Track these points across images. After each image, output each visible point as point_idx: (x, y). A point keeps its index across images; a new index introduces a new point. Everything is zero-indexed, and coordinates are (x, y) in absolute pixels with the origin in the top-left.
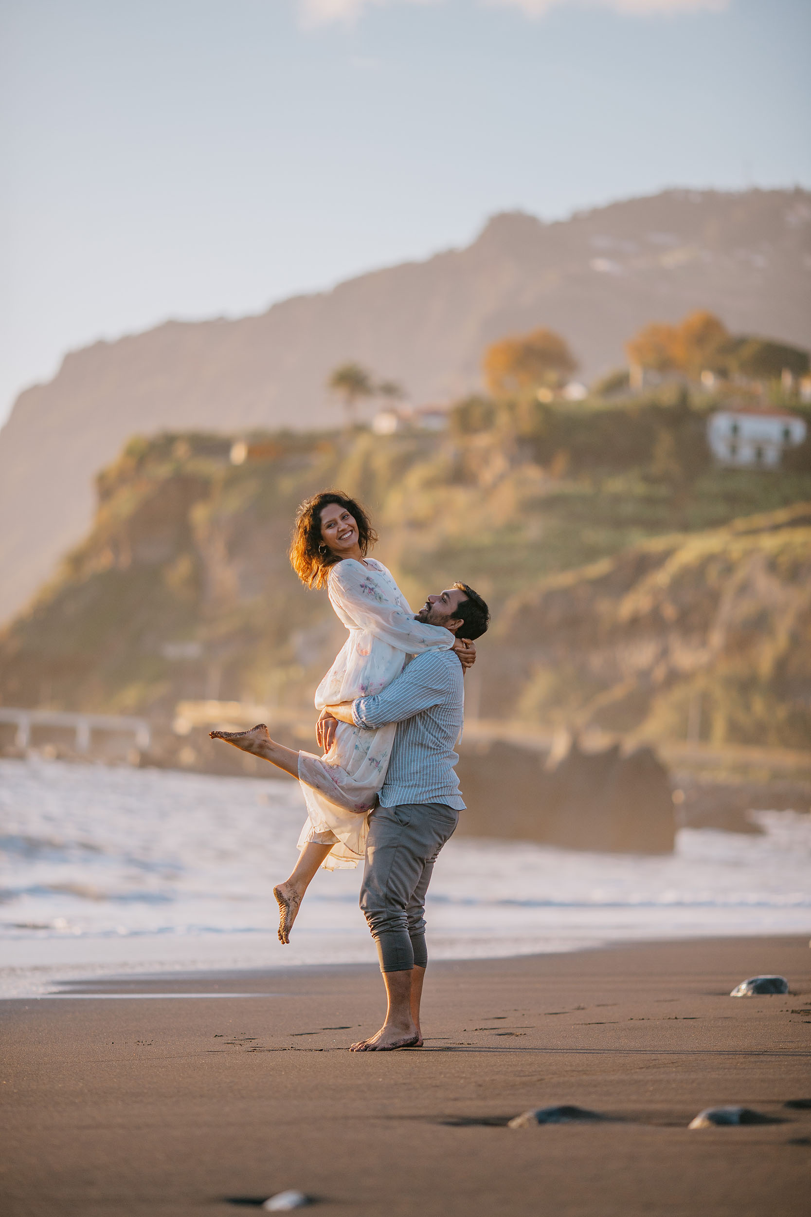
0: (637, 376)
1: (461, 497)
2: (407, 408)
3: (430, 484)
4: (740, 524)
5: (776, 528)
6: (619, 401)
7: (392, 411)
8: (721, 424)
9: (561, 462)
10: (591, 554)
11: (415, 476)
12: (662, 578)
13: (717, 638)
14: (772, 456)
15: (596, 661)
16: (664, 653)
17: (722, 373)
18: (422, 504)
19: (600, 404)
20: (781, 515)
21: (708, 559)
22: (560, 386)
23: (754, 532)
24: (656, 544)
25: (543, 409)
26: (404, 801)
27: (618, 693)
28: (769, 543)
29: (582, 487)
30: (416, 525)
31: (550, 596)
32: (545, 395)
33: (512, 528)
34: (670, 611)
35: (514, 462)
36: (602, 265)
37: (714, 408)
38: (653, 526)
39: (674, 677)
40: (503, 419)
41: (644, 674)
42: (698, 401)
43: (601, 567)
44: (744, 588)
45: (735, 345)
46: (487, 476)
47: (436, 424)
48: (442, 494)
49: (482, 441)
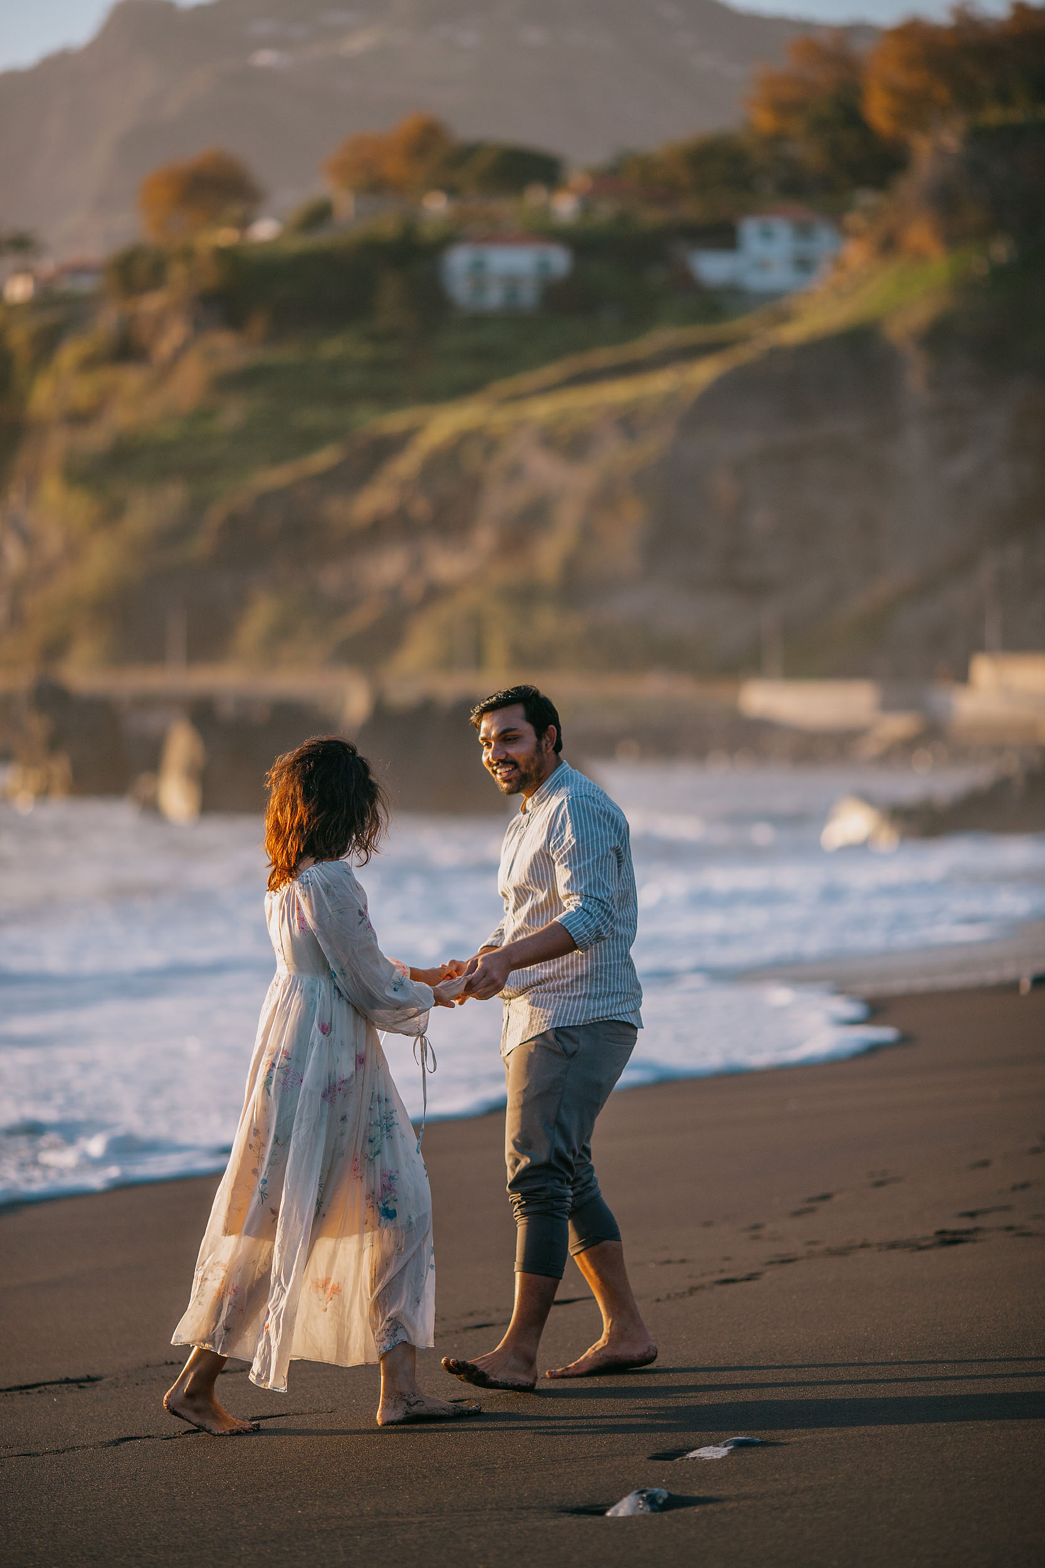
0: (346, 205)
1: (132, 379)
2: (48, 265)
3: (89, 364)
4: (503, 387)
5: (547, 390)
6: (321, 239)
7: (25, 271)
8: (459, 260)
9: (258, 325)
10: (311, 441)
11: (69, 354)
12: (406, 465)
13: (484, 538)
14: (528, 296)
15: (331, 579)
16: (417, 565)
17: (452, 191)
18: (82, 391)
19: (299, 244)
20: (551, 372)
21: (464, 439)
22: (244, 224)
23: (518, 397)
24: (394, 422)
25: (226, 256)
26: (569, 1020)
27: (362, 618)
28: (542, 410)
29: (286, 354)
30: (79, 418)
31: (265, 499)
32: (225, 236)
33: (204, 414)
34: (421, 507)
35: (199, 326)
36: (265, 58)
37: (448, 240)
38: (389, 399)
39: (435, 593)
40: (177, 273)
41: (394, 592)
42: (429, 230)
43: (325, 458)
44: (515, 472)
45: (466, 154)
46: (165, 346)
47: (86, 285)
48: (107, 376)
49: (152, 303)
